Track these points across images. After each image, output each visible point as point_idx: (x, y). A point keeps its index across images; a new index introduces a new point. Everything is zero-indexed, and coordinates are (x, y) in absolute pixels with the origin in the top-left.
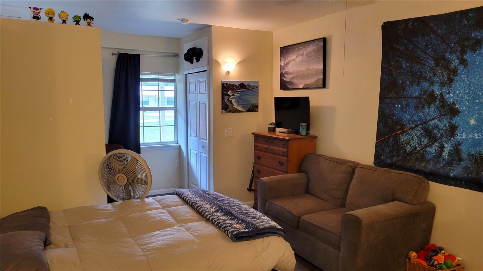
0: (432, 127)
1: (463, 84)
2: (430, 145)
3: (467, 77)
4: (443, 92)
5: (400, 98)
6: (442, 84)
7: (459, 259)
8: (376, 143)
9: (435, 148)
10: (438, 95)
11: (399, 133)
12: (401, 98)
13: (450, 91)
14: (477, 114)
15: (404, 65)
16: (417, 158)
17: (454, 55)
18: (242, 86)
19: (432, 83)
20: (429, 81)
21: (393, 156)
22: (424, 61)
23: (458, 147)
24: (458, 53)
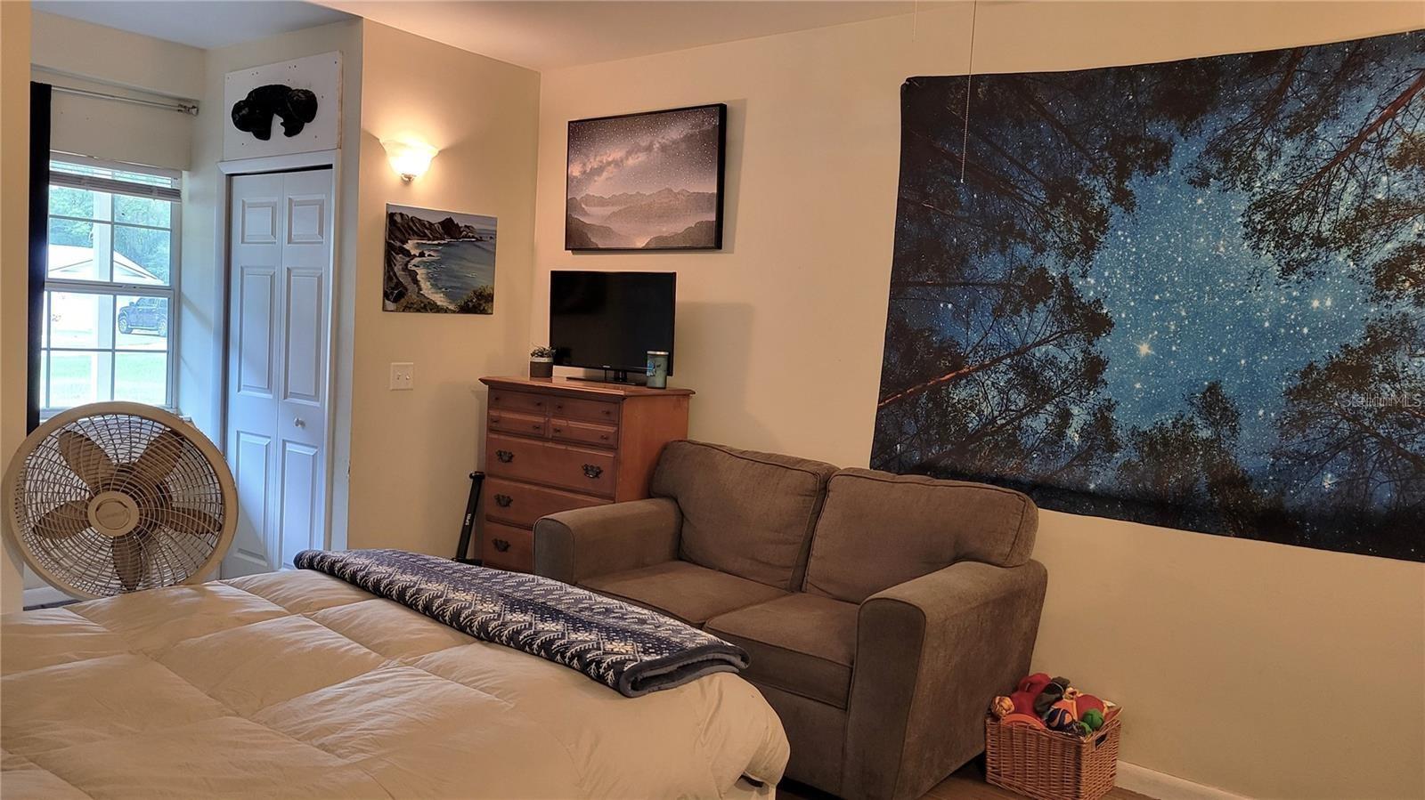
0: (1039, 363)
1: (1121, 253)
2: (1032, 410)
3: (1133, 235)
4: (1069, 272)
5: (950, 285)
6: (1068, 252)
7: (1110, 704)
8: (879, 409)
9: (1046, 419)
10: (1056, 280)
11: (946, 380)
12: (956, 284)
13: (1087, 270)
14: (1155, 329)
15: (963, 198)
16: (996, 444)
17: (1099, 178)
18: (449, 227)
19: (1040, 249)
20: (1033, 242)
21: (929, 444)
22: (1021, 189)
23: (1106, 414)
24: (1109, 174)
